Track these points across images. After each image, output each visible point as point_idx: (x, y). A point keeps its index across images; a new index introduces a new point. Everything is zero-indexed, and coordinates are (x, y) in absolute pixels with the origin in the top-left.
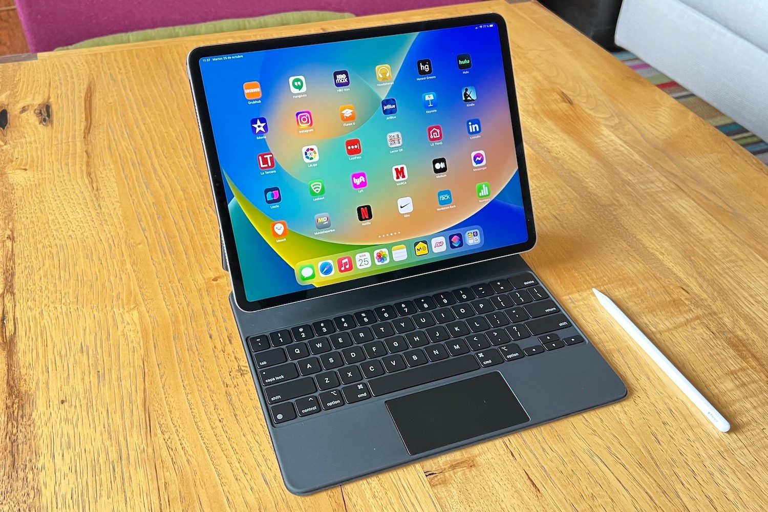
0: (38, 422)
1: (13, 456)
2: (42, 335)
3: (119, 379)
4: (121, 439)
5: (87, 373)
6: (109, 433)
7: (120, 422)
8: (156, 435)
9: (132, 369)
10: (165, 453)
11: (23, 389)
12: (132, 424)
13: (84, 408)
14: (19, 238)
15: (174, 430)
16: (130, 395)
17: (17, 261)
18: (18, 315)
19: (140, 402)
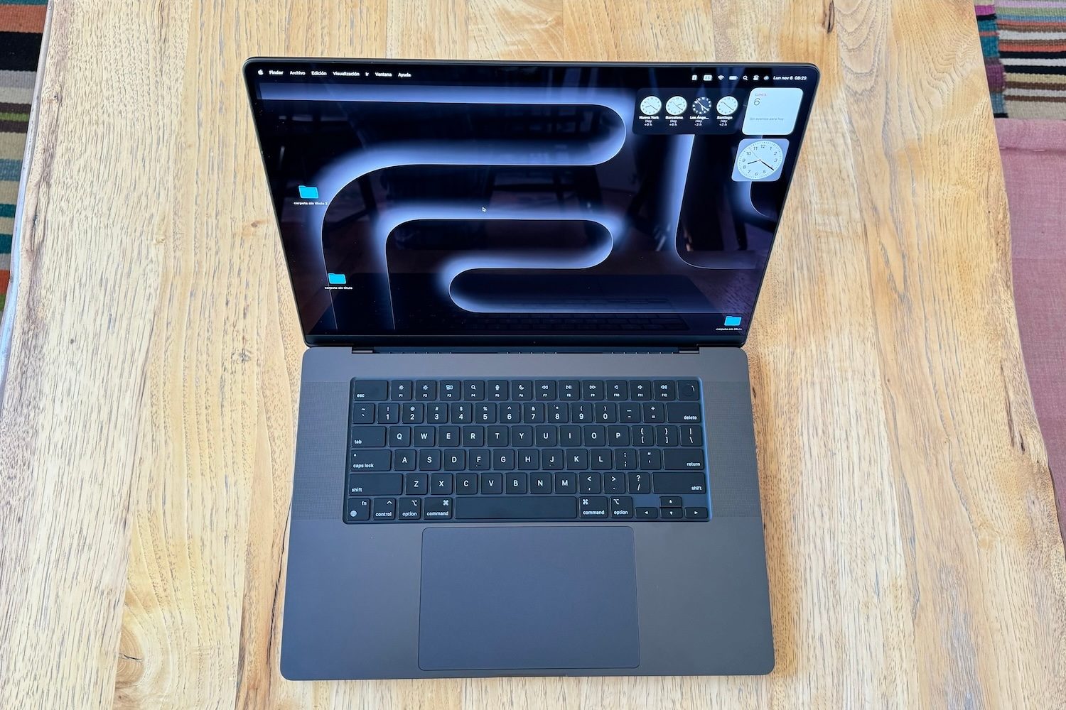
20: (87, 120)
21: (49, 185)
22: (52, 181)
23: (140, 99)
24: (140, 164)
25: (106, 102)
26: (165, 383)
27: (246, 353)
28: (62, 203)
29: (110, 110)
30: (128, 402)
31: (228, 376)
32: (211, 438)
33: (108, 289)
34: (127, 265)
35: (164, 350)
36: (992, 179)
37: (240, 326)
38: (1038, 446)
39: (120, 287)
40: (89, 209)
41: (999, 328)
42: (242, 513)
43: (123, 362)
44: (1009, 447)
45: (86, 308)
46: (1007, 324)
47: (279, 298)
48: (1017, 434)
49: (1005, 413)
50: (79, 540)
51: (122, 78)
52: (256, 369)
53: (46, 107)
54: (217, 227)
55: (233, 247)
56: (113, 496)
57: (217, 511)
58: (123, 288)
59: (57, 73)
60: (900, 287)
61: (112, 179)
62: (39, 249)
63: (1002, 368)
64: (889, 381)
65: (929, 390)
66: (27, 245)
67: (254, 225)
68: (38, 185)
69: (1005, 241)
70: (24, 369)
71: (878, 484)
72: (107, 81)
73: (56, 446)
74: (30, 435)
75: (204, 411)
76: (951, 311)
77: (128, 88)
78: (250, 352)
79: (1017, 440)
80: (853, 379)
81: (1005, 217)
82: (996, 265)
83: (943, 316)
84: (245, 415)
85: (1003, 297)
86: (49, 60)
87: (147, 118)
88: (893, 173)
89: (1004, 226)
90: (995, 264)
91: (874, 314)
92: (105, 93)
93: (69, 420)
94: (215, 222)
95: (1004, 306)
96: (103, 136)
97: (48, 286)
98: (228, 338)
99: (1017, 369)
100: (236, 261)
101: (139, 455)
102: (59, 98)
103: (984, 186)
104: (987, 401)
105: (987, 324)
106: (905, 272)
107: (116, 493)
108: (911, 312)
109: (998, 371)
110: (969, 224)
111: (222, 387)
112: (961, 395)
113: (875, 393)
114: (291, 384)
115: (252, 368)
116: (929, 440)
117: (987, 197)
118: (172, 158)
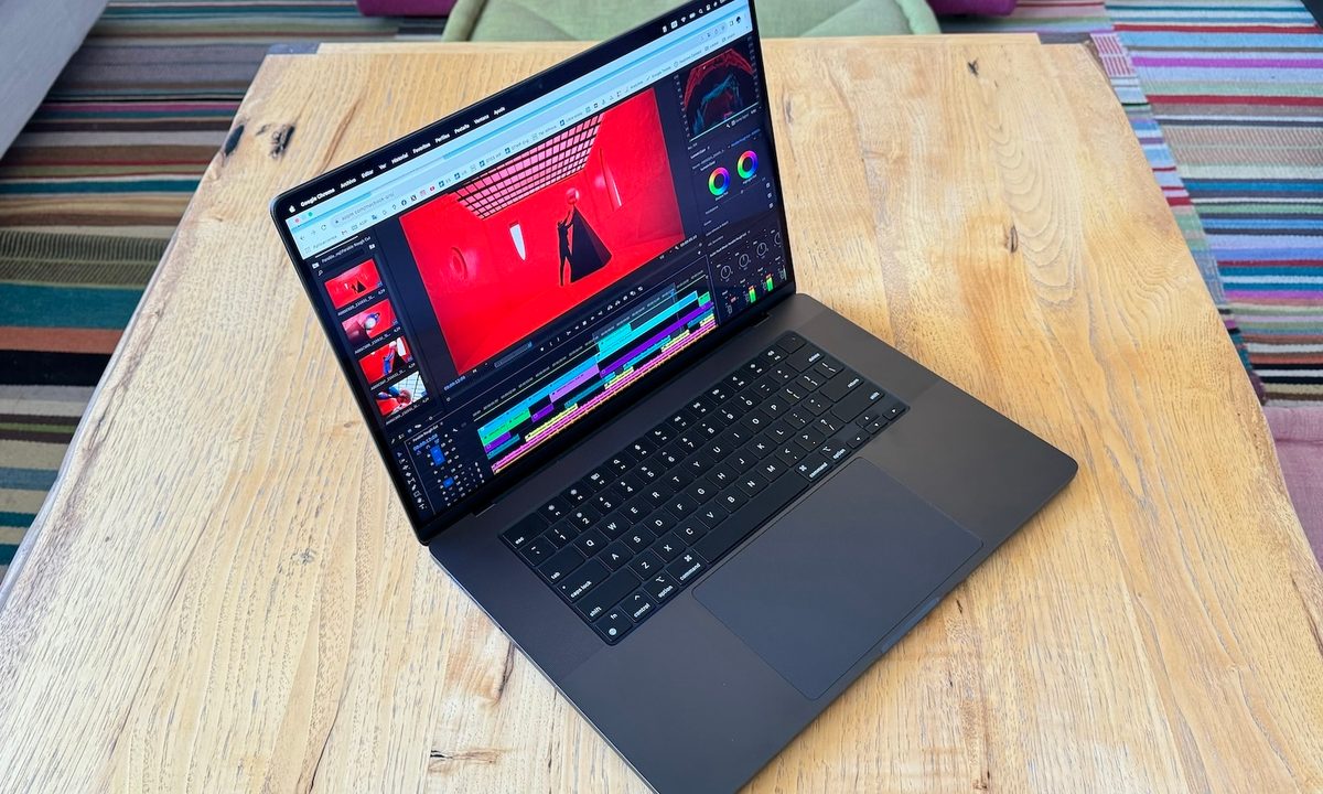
0: (72, 557)
1: (33, 588)
2: (128, 450)
3: (175, 528)
4: (140, 601)
5: (148, 510)
6: (132, 592)
7: (149, 580)
8: (175, 609)
9: (194, 519)
10: (173, 633)
11: (78, 512)
12: (159, 587)
13: (124, 553)
14: (168, 316)
15: (196, 607)
16: (176, 551)
17: (151, 347)
18: (117, 419)
19: (180, 564)
20: (183, 332)
21: (126, 389)
22: (131, 386)
23: (246, 314)
24: (232, 369)
25: (208, 317)
26: (205, 585)
27: (311, 553)
28: (136, 406)
29: (211, 324)
30: (154, 606)
31: (283, 578)
32: (247, 647)
33: (165, 486)
34: (192, 463)
35: (213, 549)
36: (1235, 382)
37: (309, 525)
39: (177, 485)
40: (164, 411)
41: (1280, 537)
42: (267, 738)
43: (161, 562)
45: (133, 507)
46: (1290, 533)
47: (361, 496)
49: (1312, 638)
50: (50, 764)
51: (231, 297)
52: (319, 571)
53: (144, 322)
54: (304, 427)
55: (318, 446)
56: (108, 712)
57: (235, 734)
58: (181, 486)
59: (164, 293)
60: (1139, 492)
61: (197, 384)
62: (96, 449)
63: (1294, 583)
64: (1140, 595)
65: (1198, 607)
66: (85, 444)
67: (347, 426)
68: (115, 390)
69: (1266, 443)
70: (43, 567)
71: (1145, 722)
72: (215, 300)
73: (54, 651)
74: (27, 639)
75: (245, 616)
76: (1210, 517)
77: (236, 305)
78: (315, 553)
80: (1091, 592)
81: (1260, 420)
82: (1260, 468)
83: (1200, 522)
84: (294, 621)
85: (1277, 502)
86: (159, 282)
87: (249, 331)
88: (1109, 377)
89: (1261, 428)
90: (1258, 467)
91: (1109, 520)
92: (210, 309)
93: (78, 623)
94: (303, 422)
95: (1282, 513)
96: (197, 346)
97: (96, 484)
98: (292, 538)
100: (319, 460)
101: (152, 665)
102: (160, 314)
103: (1227, 389)
104: (1280, 620)
105: (1262, 532)
106: (1141, 476)
107: (113, 708)
108: (1156, 517)
109: (1291, 585)
110: (1216, 427)
111: (273, 591)
112: (1244, 615)
113: (1124, 609)
114: (359, 588)
115: (314, 569)
116: (1208, 667)
117: (1233, 400)
118: (268, 365)
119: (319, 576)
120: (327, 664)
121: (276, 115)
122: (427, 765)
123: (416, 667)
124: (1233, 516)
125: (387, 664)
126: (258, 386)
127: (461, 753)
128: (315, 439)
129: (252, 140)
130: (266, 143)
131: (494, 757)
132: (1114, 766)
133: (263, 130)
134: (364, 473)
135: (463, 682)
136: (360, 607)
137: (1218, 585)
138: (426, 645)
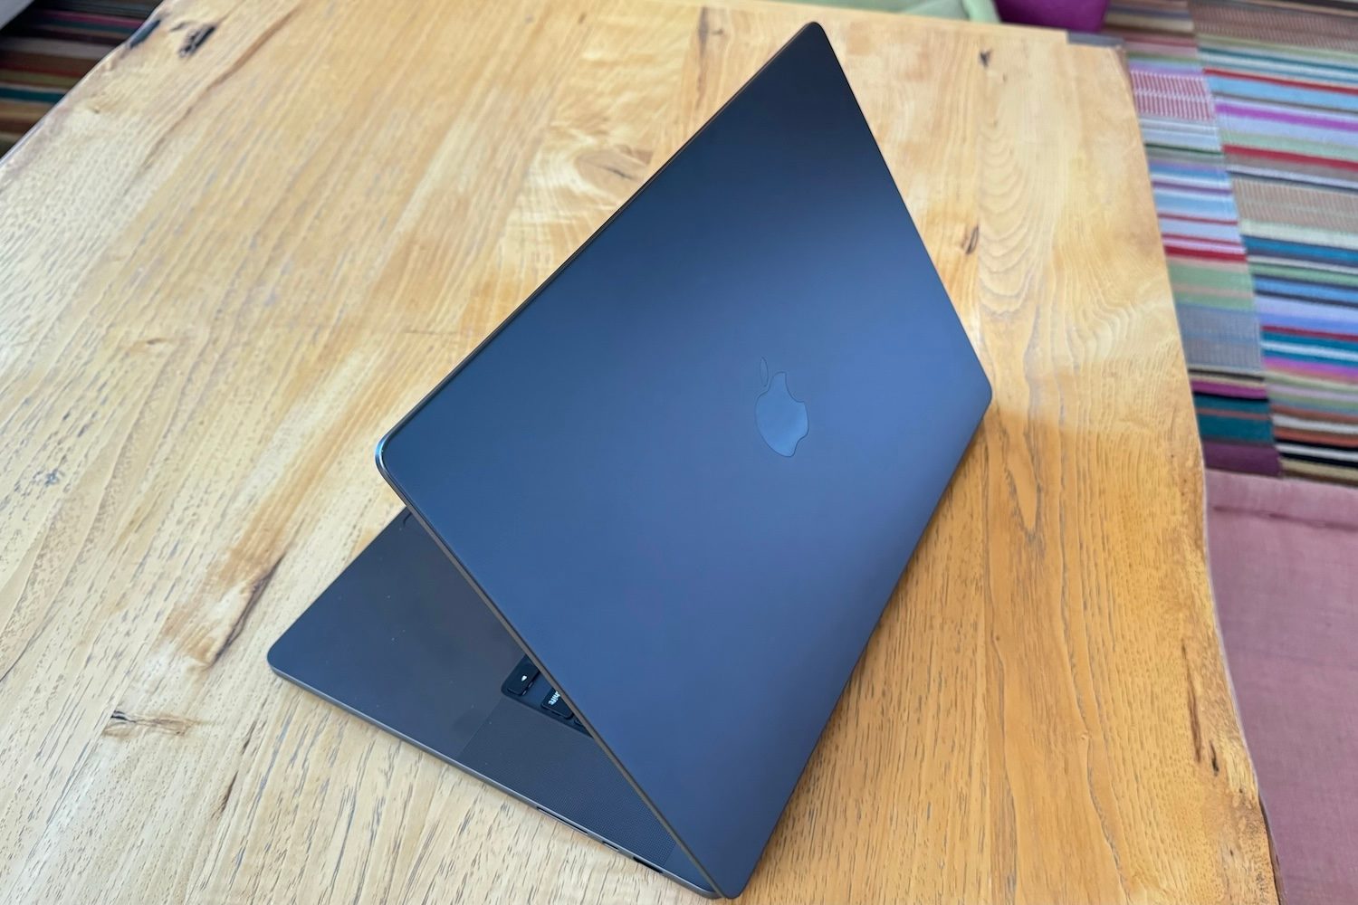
23: (86, 211)
24: (47, 267)
27: (58, 475)
29: (44, 218)
31: (16, 497)
36: (1179, 421)
37: (66, 445)
38: (1241, 768)
41: (1181, 597)
44: (1192, 762)
46: (1196, 593)
47: (138, 420)
48: (1205, 744)
49: (1186, 712)
51: (76, 192)
52: (61, 495)
54: (103, 338)
55: (111, 360)
60: (1030, 524)
63: (1184, 649)
64: (998, 639)
65: (1062, 662)
67: (151, 342)
69: (1196, 489)
71: (961, 784)
72: (57, 193)
76: (1106, 564)
77: (78, 201)
78: (63, 475)
79: (1206, 752)
80: (942, 628)
81: (1196, 465)
82: (1180, 518)
83: (1093, 568)
84: (11, 546)
85: (1189, 557)
87: (82, 230)
88: (1036, 397)
89: (1196, 472)
90: (1179, 515)
91: (986, 551)
94: (103, 332)
95: (1191, 569)
96: (20, 238)
98: (43, 456)
99: (1209, 654)
100: (105, 377)
103: (1167, 427)
104: (1157, 690)
105: (1162, 588)
106: (1039, 507)
108: (1043, 556)
109: (1178, 653)
112: (1115, 676)
113: (974, 651)
114: (98, 520)
115: (57, 492)
116: (1055, 731)
117: (1170, 439)
118: (89, 267)
119: (58, 500)
120: (30, 598)
121: (200, 13)
122: (104, 726)
123: (131, 616)
124: (1134, 567)
125: (99, 608)
126: (69, 288)
127: (147, 718)
128: (110, 352)
129: (164, 35)
130: (178, 40)
131: (184, 728)
132: (910, 831)
133: (180, 27)
134: (150, 396)
135: (178, 639)
136: (92, 541)
137: (1093, 639)
138: (151, 593)
